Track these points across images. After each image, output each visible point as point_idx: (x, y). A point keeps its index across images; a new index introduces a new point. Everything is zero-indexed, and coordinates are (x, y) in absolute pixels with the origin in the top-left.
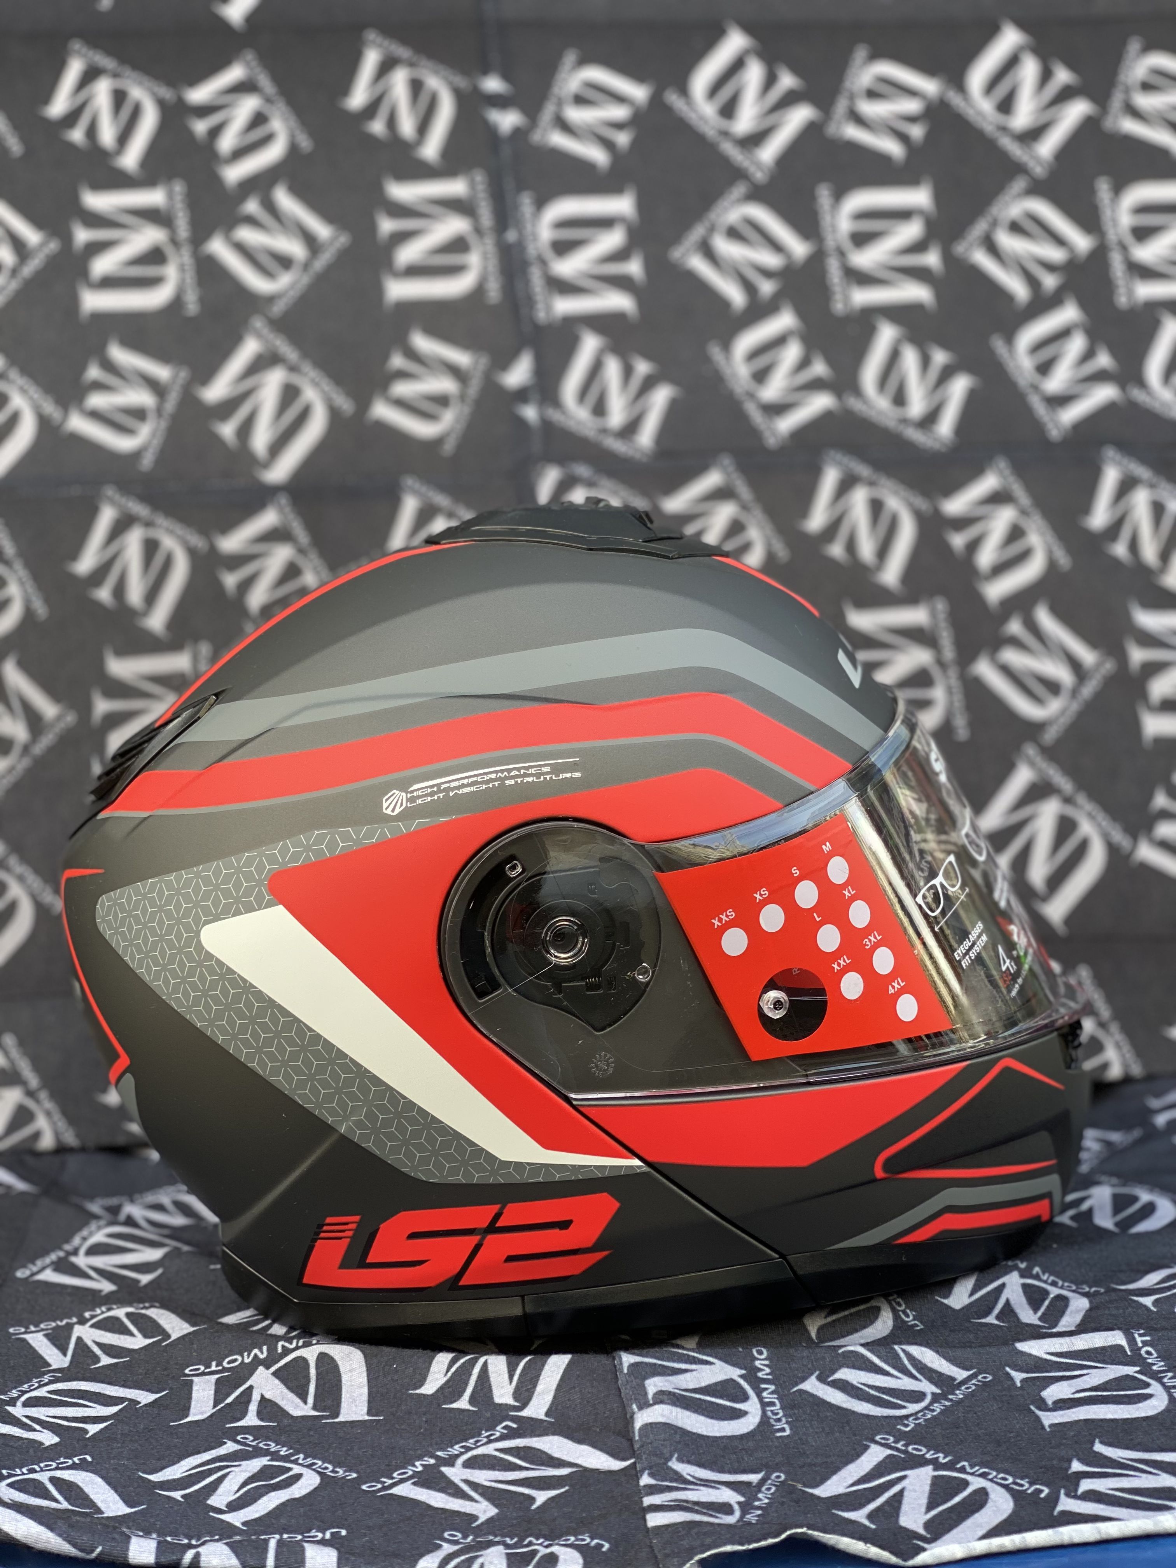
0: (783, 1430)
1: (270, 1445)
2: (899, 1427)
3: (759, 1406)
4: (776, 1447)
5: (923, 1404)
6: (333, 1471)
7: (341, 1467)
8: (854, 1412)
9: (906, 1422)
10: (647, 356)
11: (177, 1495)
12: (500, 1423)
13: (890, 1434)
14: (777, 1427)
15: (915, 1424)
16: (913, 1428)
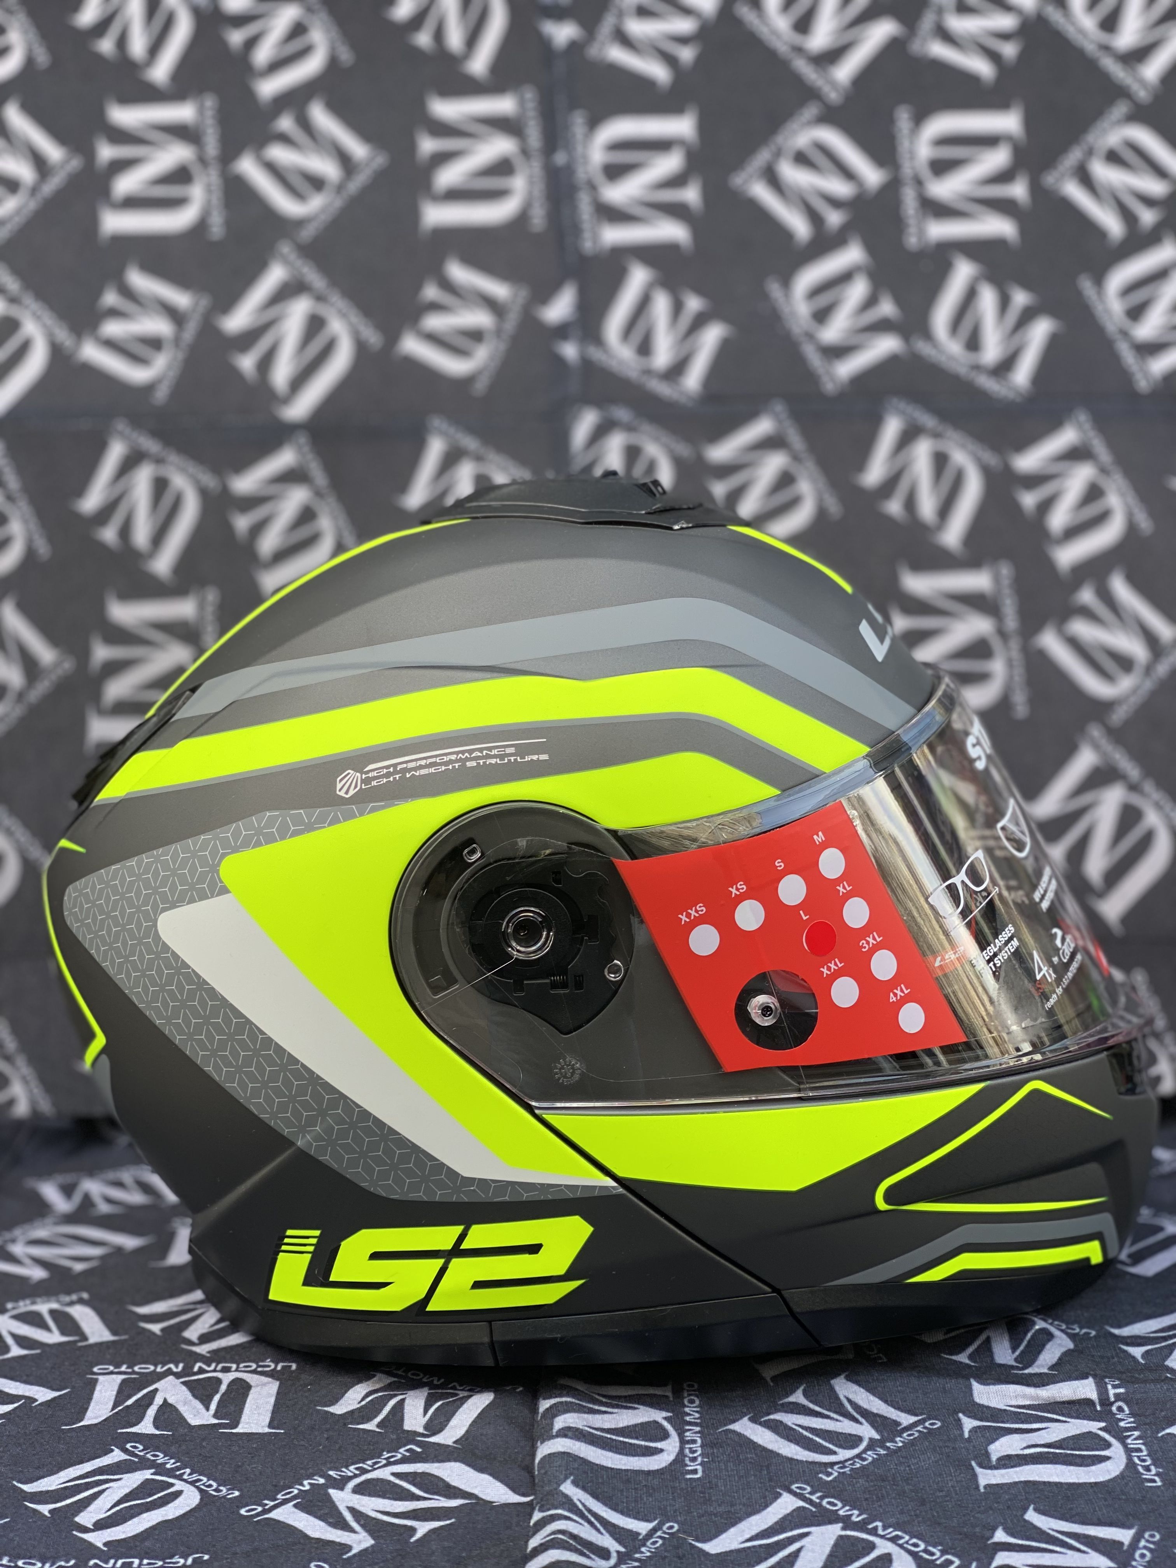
0: (695, 1472)
1: (158, 1456)
2: (820, 1475)
3: (678, 1444)
4: (682, 1489)
5: (856, 1451)
6: (217, 1490)
7: (224, 1486)
8: (778, 1455)
9: (830, 1470)
10: (699, 291)
11: (45, 1509)
12: (405, 1445)
13: (808, 1484)
14: (690, 1468)
15: (839, 1473)
16: (836, 1478)
